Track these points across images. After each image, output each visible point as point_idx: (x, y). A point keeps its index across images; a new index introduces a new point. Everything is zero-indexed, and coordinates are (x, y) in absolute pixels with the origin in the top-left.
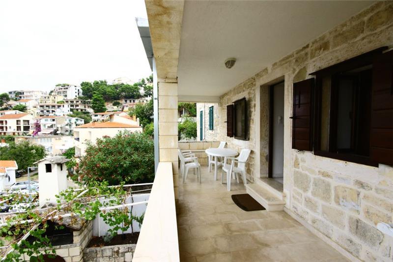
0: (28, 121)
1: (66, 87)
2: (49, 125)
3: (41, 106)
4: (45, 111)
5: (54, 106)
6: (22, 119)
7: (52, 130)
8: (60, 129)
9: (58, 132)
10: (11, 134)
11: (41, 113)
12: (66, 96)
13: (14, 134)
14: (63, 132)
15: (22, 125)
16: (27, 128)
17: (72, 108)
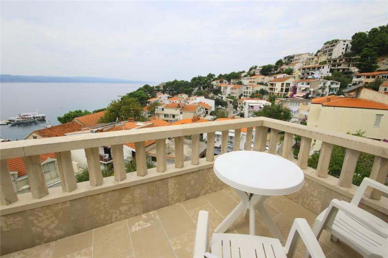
0: (289, 84)
1: (334, 44)
2: (304, 89)
3: (304, 69)
4: (306, 74)
5: (314, 68)
6: (285, 82)
7: (304, 94)
8: (312, 93)
9: (310, 96)
10: (277, 95)
11: (302, 76)
12: (331, 55)
13: (278, 94)
14: (314, 96)
15: (284, 88)
16: (287, 90)
17: (333, 68)
